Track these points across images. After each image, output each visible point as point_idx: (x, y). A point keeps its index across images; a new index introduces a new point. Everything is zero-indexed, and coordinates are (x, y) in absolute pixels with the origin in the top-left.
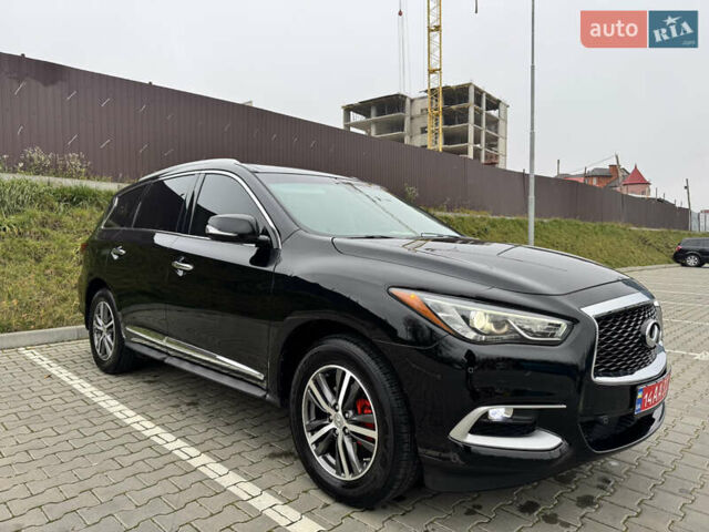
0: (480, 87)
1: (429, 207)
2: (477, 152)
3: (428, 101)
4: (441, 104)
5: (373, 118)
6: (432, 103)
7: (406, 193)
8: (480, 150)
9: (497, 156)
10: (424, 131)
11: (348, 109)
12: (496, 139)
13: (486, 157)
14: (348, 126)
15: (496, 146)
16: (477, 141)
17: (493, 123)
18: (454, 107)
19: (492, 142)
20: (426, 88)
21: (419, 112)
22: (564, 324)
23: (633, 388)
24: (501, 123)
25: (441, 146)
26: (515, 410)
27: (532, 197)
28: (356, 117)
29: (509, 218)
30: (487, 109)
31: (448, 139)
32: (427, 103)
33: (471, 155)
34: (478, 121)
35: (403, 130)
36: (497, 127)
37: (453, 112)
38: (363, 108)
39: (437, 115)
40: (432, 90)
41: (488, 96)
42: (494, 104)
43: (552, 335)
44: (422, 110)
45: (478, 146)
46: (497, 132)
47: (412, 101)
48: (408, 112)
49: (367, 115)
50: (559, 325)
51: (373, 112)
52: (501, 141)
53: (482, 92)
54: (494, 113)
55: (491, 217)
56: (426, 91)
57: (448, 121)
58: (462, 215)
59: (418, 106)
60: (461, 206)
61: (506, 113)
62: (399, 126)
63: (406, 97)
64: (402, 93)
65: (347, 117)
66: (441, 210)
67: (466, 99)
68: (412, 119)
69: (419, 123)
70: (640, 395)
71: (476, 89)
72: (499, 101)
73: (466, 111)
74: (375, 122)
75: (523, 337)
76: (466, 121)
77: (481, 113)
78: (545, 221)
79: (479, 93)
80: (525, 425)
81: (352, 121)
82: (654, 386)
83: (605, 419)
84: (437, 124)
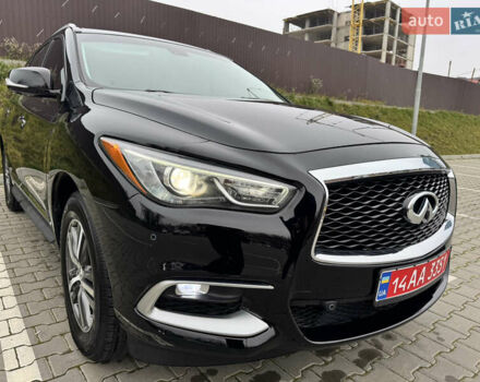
1: (331, 96)
2: (389, 57)
3: (352, 14)
4: (362, 17)
5: (307, 28)
6: (354, 16)
7: (311, 83)
8: (392, 55)
9: (405, 61)
10: (347, 39)
11: (288, 22)
12: (406, 47)
13: (396, 61)
15: (405, 53)
16: (390, 48)
17: (404, 33)
18: (372, 20)
19: (402, 49)
21: (344, 24)
22: (286, 188)
23: (375, 271)
25: (360, 51)
26: (211, 286)
27: (419, 90)
28: (293, 28)
29: (400, 108)
30: (400, 22)
31: (365, 47)
32: (350, 17)
33: (383, 60)
34: (391, 32)
35: (330, 38)
36: (407, 37)
37: (371, 24)
38: (300, 21)
39: (358, 26)
40: (356, 5)
43: (270, 203)
44: (346, 23)
45: (390, 52)
46: (407, 41)
47: (339, 15)
48: (334, 24)
49: (302, 25)
50: (280, 190)
51: (307, 23)
52: (410, 48)
53: (397, 7)
55: (384, 106)
56: (351, 7)
57: (367, 31)
58: (358, 103)
59: (344, 19)
60: (360, 97)
62: (327, 35)
63: (334, 12)
64: (331, 8)
65: (286, 28)
66: (341, 98)
67: (383, 13)
68: (338, 29)
69: (343, 33)
70: (385, 280)
71: (393, 5)
73: (382, 23)
74: (308, 32)
75: (228, 201)
76: (382, 31)
77: (395, 25)
78: (432, 112)
79: (394, 9)
80: (225, 305)
81: (290, 31)
82: (412, 270)
83: (331, 305)
84: (357, 34)
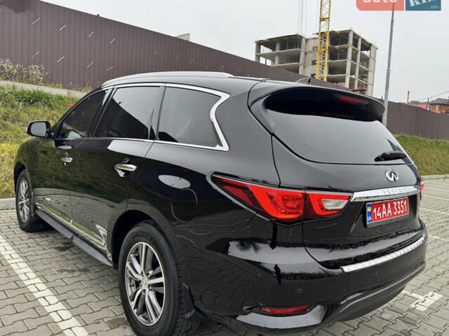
0: (357, 33)
2: (352, 81)
3: (318, 41)
4: (328, 44)
5: (277, 51)
6: (321, 42)
8: (354, 79)
9: (366, 85)
10: (314, 63)
11: (260, 44)
12: (367, 72)
13: (358, 86)
14: (258, 57)
15: (366, 77)
16: (352, 73)
17: (365, 60)
18: (337, 47)
19: (364, 74)
20: (318, 31)
21: (311, 49)
24: (371, 61)
25: (326, 74)
28: (264, 50)
30: (361, 50)
31: (331, 71)
32: (317, 43)
33: (347, 85)
34: (354, 59)
35: (298, 62)
36: (368, 63)
37: (336, 51)
38: (270, 43)
39: (325, 52)
40: (322, 33)
41: (363, 40)
42: (367, 46)
44: (314, 48)
45: (353, 76)
46: (367, 67)
47: (307, 40)
48: (303, 49)
49: (273, 48)
51: (278, 47)
52: (370, 74)
53: (359, 37)
54: (366, 53)
56: (318, 34)
57: (332, 57)
59: (311, 44)
61: (375, 53)
62: (296, 58)
63: (302, 37)
64: (300, 34)
65: (258, 49)
67: (346, 41)
68: (306, 53)
69: (311, 57)
71: (355, 34)
72: (370, 45)
73: (346, 50)
74: (279, 54)
76: (345, 57)
77: (357, 52)
79: (356, 38)
81: (262, 52)
84: (324, 59)
